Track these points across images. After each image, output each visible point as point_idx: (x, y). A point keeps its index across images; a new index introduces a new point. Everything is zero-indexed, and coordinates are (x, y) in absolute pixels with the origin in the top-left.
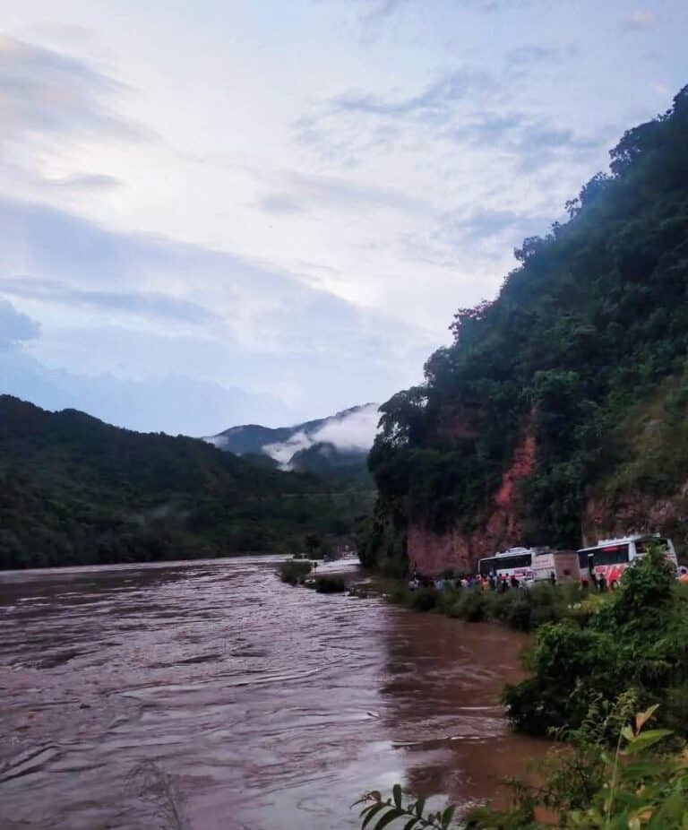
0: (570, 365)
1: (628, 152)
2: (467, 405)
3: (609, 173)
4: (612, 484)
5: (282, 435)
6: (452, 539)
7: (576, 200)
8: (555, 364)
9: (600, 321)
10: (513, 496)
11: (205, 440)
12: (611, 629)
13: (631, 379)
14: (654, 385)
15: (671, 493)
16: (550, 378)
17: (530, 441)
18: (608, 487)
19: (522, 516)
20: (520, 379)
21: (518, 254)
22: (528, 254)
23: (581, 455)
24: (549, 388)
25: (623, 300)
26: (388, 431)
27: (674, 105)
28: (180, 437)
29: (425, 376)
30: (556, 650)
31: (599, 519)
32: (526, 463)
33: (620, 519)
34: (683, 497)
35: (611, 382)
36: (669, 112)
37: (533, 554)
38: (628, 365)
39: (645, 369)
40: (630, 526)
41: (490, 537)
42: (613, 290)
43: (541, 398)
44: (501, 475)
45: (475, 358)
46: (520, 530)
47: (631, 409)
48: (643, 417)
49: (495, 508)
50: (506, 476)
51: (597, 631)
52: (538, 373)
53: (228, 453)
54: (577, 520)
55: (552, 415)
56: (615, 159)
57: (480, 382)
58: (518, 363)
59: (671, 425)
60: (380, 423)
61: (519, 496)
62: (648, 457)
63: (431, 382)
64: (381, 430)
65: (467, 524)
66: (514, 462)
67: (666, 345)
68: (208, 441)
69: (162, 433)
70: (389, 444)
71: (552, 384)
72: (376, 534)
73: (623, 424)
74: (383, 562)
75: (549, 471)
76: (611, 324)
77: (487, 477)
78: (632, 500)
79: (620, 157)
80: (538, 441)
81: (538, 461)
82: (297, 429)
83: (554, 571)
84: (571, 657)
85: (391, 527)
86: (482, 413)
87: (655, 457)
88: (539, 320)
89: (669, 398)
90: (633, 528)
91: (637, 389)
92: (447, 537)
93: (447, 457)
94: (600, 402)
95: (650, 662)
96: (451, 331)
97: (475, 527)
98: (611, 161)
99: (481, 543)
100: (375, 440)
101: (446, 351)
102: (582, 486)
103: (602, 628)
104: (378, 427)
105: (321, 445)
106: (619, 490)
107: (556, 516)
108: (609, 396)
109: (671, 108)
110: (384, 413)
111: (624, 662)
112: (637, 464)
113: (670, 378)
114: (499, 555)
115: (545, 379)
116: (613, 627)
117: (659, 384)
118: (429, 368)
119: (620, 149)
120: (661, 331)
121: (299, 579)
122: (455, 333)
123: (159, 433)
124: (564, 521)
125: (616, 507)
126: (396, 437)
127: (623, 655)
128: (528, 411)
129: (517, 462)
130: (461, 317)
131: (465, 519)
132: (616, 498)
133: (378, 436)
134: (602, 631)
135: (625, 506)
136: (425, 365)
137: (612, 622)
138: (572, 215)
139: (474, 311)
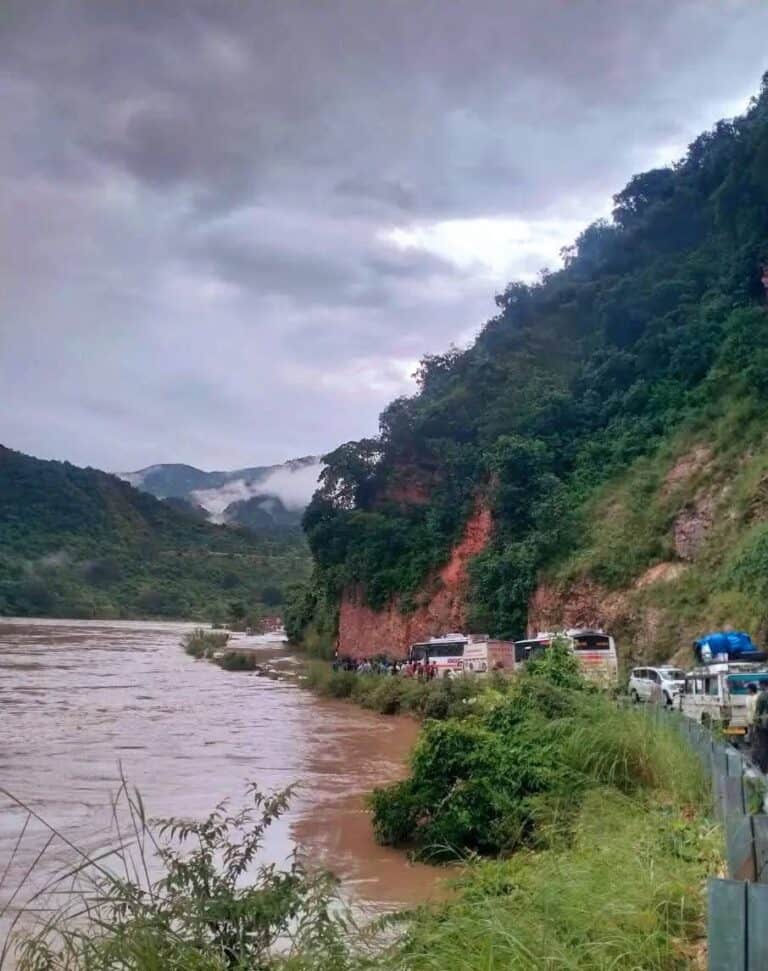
0: (541, 433)
1: (635, 200)
2: (424, 466)
3: (611, 222)
4: (564, 572)
5: (218, 480)
6: (389, 618)
7: (573, 248)
8: (522, 431)
9: (578, 386)
10: (461, 576)
11: (118, 475)
12: (503, 729)
13: (601, 456)
14: (625, 465)
15: (626, 586)
16: (514, 445)
17: (486, 515)
18: (560, 574)
19: (468, 599)
20: (482, 442)
21: (500, 300)
22: (509, 301)
23: (535, 536)
24: (509, 457)
25: (605, 366)
26: (330, 487)
27: (688, 154)
28: (89, 469)
29: (380, 427)
30: (437, 747)
31: (546, 609)
32: (480, 539)
33: (568, 611)
34: (637, 592)
35: (580, 456)
36: (683, 160)
37: (470, 642)
38: (600, 440)
39: (618, 446)
40: (579, 619)
41: (431, 620)
42: (596, 353)
43: (501, 466)
44: (450, 552)
45: (436, 413)
46: (463, 614)
47: (598, 490)
48: (609, 500)
49: (441, 587)
50: (456, 552)
51: (488, 730)
52: (502, 438)
53: (145, 496)
54: (524, 609)
55: (511, 488)
56: (618, 206)
57: (439, 441)
58: (484, 424)
59: (635, 511)
60: (321, 477)
61: (467, 576)
62: (605, 545)
63: (384, 435)
64: (322, 485)
65: (408, 602)
66: (467, 537)
67: (645, 422)
68: (123, 479)
69: (67, 463)
70: (331, 502)
71: (515, 451)
72: (309, 606)
73: (586, 506)
74: (311, 639)
75: (501, 551)
76: (589, 391)
77: (435, 552)
78: (585, 591)
79: (624, 204)
80: (494, 516)
81: (492, 539)
82: (236, 476)
83: (485, 662)
84: (451, 758)
85: (324, 599)
86: (438, 478)
87: (613, 545)
88: (511, 378)
89: (637, 481)
90: (582, 622)
91: (607, 467)
92: (384, 616)
93: (393, 523)
94: (564, 478)
95: (534, 767)
96: (414, 380)
97: (415, 608)
98: (613, 208)
99: (420, 626)
100: (314, 496)
101: (407, 402)
102: (534, 571)
103: (494, 728)
104: (319, 481)
105: (263, 498)
106: (571, 579)
107: (502, 601)
108: (575, 473)
109: (686, 157)
110: (327, 465)
111: (508, 767)
112: (593, 552)
113: (641, 459)
114: (433, 641)
115: (508, 446)
116: (505, 727)
117: (630, 465)
118: (385, 418)
119: (624, 195)
120: (639, 407)
121: (206, 653)
122: (418, 382)
123: (63, 461)
124: (510, 608)
125: (566, 597)
126: (338, 496)
127: (508, 758)
128: (487, 481)
129: (470, 537)
130: (427, 363)
131: (405, 597)
132: (568, 587)
133: (317, 491)
134: (493, 730)
135: (575, 596)
136: (381, 414)
137: (505, 722)
138: (566, 263)
139: (443, 359)
